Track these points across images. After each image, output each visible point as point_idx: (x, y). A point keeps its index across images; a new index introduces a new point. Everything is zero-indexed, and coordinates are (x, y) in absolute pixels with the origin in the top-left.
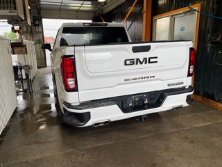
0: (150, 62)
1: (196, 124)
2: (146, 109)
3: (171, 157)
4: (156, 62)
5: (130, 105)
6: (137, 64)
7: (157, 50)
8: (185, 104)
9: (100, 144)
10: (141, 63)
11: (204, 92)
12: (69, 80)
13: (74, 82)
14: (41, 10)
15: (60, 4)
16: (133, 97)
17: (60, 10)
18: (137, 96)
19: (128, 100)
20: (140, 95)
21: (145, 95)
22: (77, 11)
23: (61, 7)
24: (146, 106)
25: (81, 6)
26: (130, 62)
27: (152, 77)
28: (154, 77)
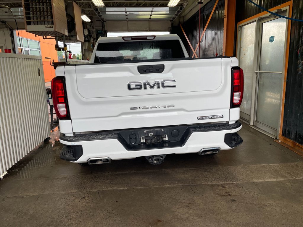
0: (164, 87)
1: (259, 178)
2: (166, 147)
3: (187, 215)
4: (175, 86)
5: (142, 141)
6: (145, 88)
7: (175, 70)
8: (225, 147)
9: (111, 189)
10: (152, 87)
11: (296, 134)
12: (60, 105)
13: (65, 109)
14: (105, 21)
15: (124, 13)
16: (145, 131)
17: (128, 21)
18: (151, 130)
19: (138, 135)
20: (156, 130)
21: (163, 130)
22: (150, 21)
23: (127, 17)
24: (165, 144)
25: (151, 13)
26: (136, 86)
27: (170, 106)
28: (173, 107)
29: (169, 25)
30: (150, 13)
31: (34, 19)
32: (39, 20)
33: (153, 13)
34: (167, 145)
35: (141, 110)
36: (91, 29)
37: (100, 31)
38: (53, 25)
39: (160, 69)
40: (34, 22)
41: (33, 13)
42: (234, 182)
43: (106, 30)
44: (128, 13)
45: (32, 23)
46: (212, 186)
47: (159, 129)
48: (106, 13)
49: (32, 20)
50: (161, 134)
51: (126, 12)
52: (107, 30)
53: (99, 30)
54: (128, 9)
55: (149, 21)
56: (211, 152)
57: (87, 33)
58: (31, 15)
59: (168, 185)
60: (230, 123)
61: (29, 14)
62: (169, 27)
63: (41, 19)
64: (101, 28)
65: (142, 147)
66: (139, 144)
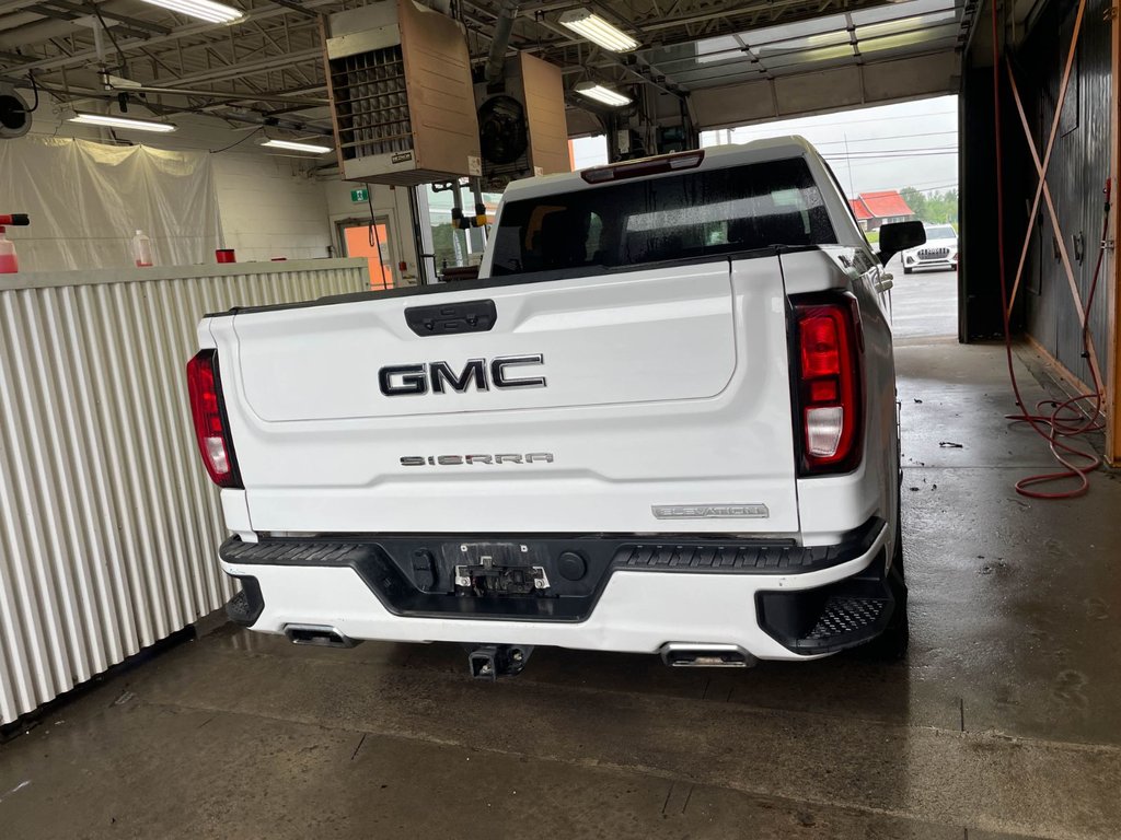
4: (541, 382)
5: (461, 581)
6: (438, 388)
9: (407, 734)
10: (459, 387)
12: (213, 441)
13: (224, 454)
14: (688, 94)
15: (740, 54)
16: (464, 548)
17: (773, 79)
18: (484, 544)
19: (442, 558)
20: (499, 544)
21: (524, 549)
22: (862, 64)
23: (758, 66)
24: (544, 605)
25: (853, 36)
26: (406, 380)
27: (539, 456)
28: (550, 460)
29: (954, 65)
30: (846, 35)
31: (362, 139)
32: (375, 139)
33: (859, 32)
34: (550, 608)
35: (438, 468)
36: (642, 130)
37: (672, 133)
38: (411, 151)
39: (481, 318)
40: (363, 147)
41: (361, 118)
42: (875, 811)
43: (694, 123)
44: (755, 51)
45: (358, 152)
46: (760, 805)
47: (510, 544)
48: (701, 60)
49: (357, 142)
50: (521, 562)
51: (746, 49)
52: (697, 124)
53: (668, 129)
54: (750, 37)
55: (858, 65)
56: (718, 660)
57: (627, 145)
58: (356, 126)
59: (595, 763)
60: (807, 543)
61: (350, 122)
62: (952, 77)
63: (380, 136)
64: (677, 120)
65: (464, 605)
66: (450, 594)
